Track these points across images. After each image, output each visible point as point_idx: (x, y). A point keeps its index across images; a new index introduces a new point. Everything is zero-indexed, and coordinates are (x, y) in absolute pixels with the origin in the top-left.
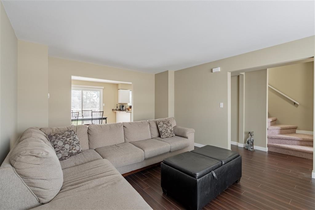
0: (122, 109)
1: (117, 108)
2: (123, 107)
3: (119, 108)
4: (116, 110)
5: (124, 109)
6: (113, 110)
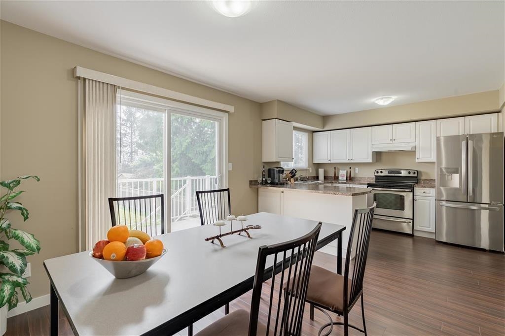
2: (281, 172)
6: (251, 183)
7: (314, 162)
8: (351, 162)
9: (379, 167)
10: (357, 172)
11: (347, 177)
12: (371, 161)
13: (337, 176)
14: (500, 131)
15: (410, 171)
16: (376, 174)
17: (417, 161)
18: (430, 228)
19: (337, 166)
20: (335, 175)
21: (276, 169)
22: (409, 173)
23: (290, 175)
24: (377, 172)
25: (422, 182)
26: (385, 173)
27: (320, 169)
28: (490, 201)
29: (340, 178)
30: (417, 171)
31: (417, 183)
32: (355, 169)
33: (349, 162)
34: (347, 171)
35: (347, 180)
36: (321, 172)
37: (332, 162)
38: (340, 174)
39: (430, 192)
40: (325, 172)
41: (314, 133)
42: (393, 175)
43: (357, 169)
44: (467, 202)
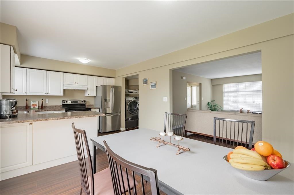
8: (47, 95)
9: (65, 99)
12: (62, 95)
13: (28, 106)
16: (63, 103)
17: (88, 95)
22: (82, 102)
24: (64, 102)
26: (69, 102)
29: (32, 107)
34: (39, 102)
37: (27, 94)
38: (32, 104)
42: (74, 103)
43: (47, 100)
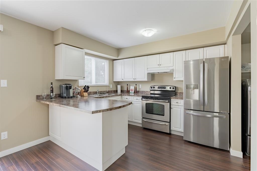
0: (65, 95)
1: (52, 91)
2: (68, 88)
3: (56, 92)
4: (49, 98)
5: (71, 95)
6: (38, 98)
7: (114, 81)
8: (135, 80)
9: (152, 84)
10: (140, 87)
11: (134, 91)
12: (146, 80)
13: (128, 90)
14: (226, 56)
15: (171, 87)
17: (174, 79)
18: (180, 128)
19: (128, 83)
20: (127, 89)
21: (63, 86)
23: (84, 90)
25: (178, 94)
26: (156, 88)
27: (118, 86)
28: (220, 111)
29: (131, 92)
30: (175, 87)
31: (175, 95)
32: (139, 85)
33: (134, 80)
34: (135, 87)
35: (134, 93)
36: (119, 87)
37: (124, 81)
38: (131, 88)
39: (181, 102)
40: (121, 87)
41: (114, 61)
42: (161, 90)
43: (140, 85)
44: (204, 111)
